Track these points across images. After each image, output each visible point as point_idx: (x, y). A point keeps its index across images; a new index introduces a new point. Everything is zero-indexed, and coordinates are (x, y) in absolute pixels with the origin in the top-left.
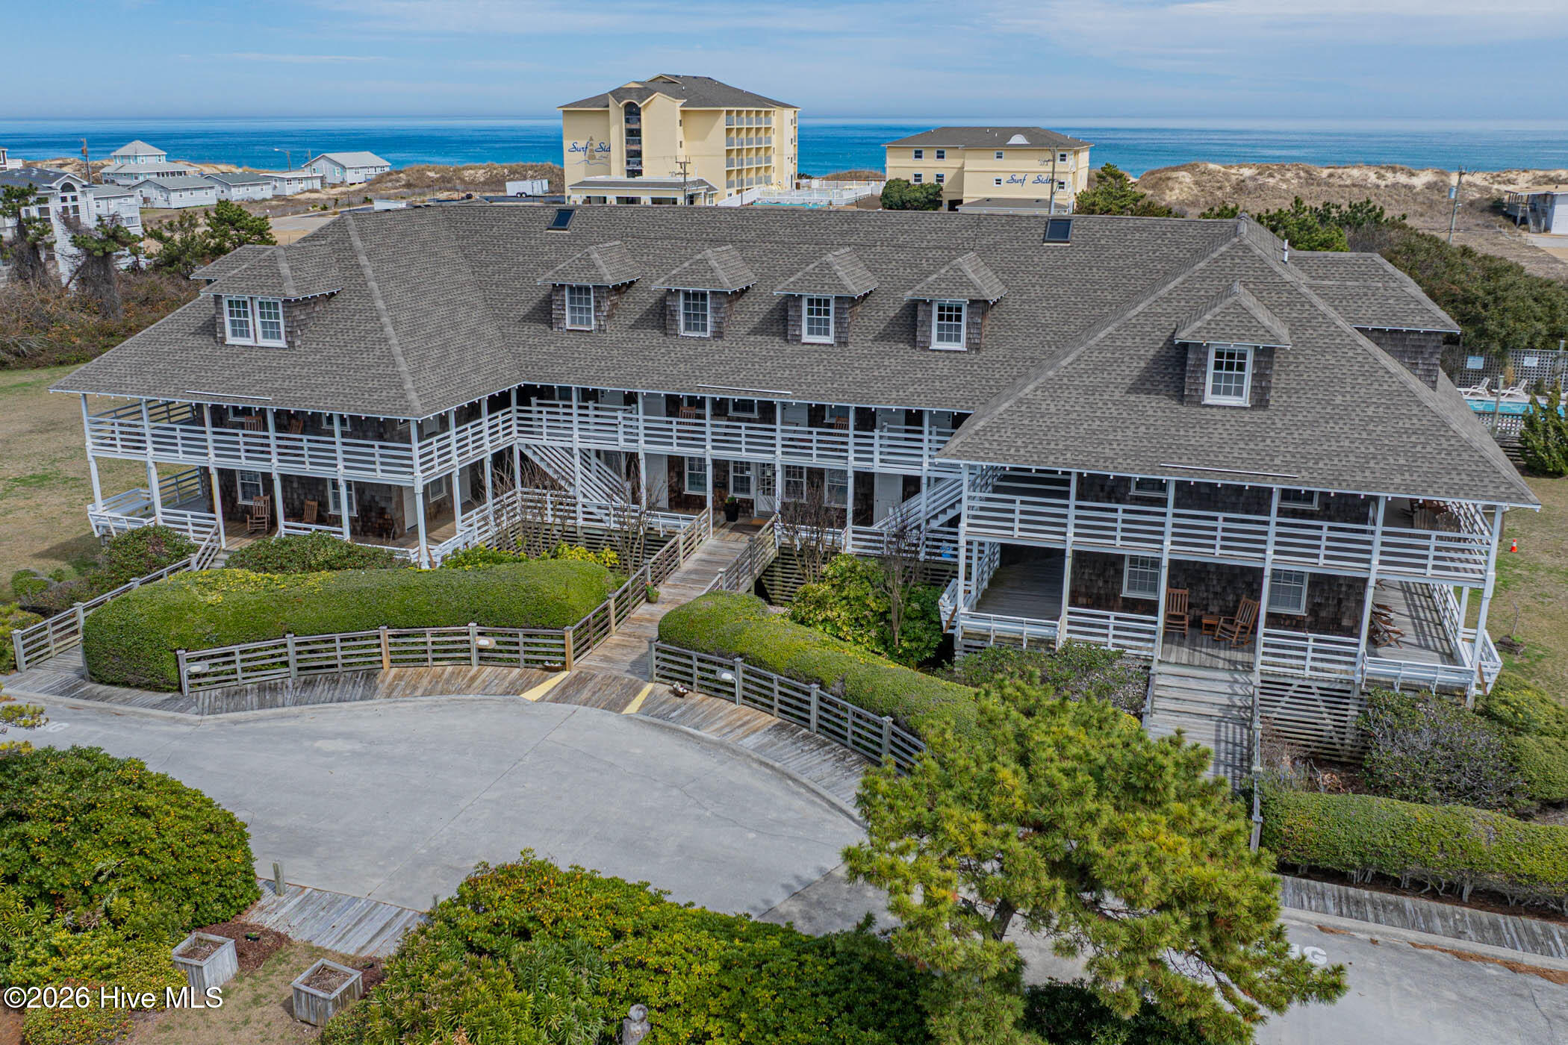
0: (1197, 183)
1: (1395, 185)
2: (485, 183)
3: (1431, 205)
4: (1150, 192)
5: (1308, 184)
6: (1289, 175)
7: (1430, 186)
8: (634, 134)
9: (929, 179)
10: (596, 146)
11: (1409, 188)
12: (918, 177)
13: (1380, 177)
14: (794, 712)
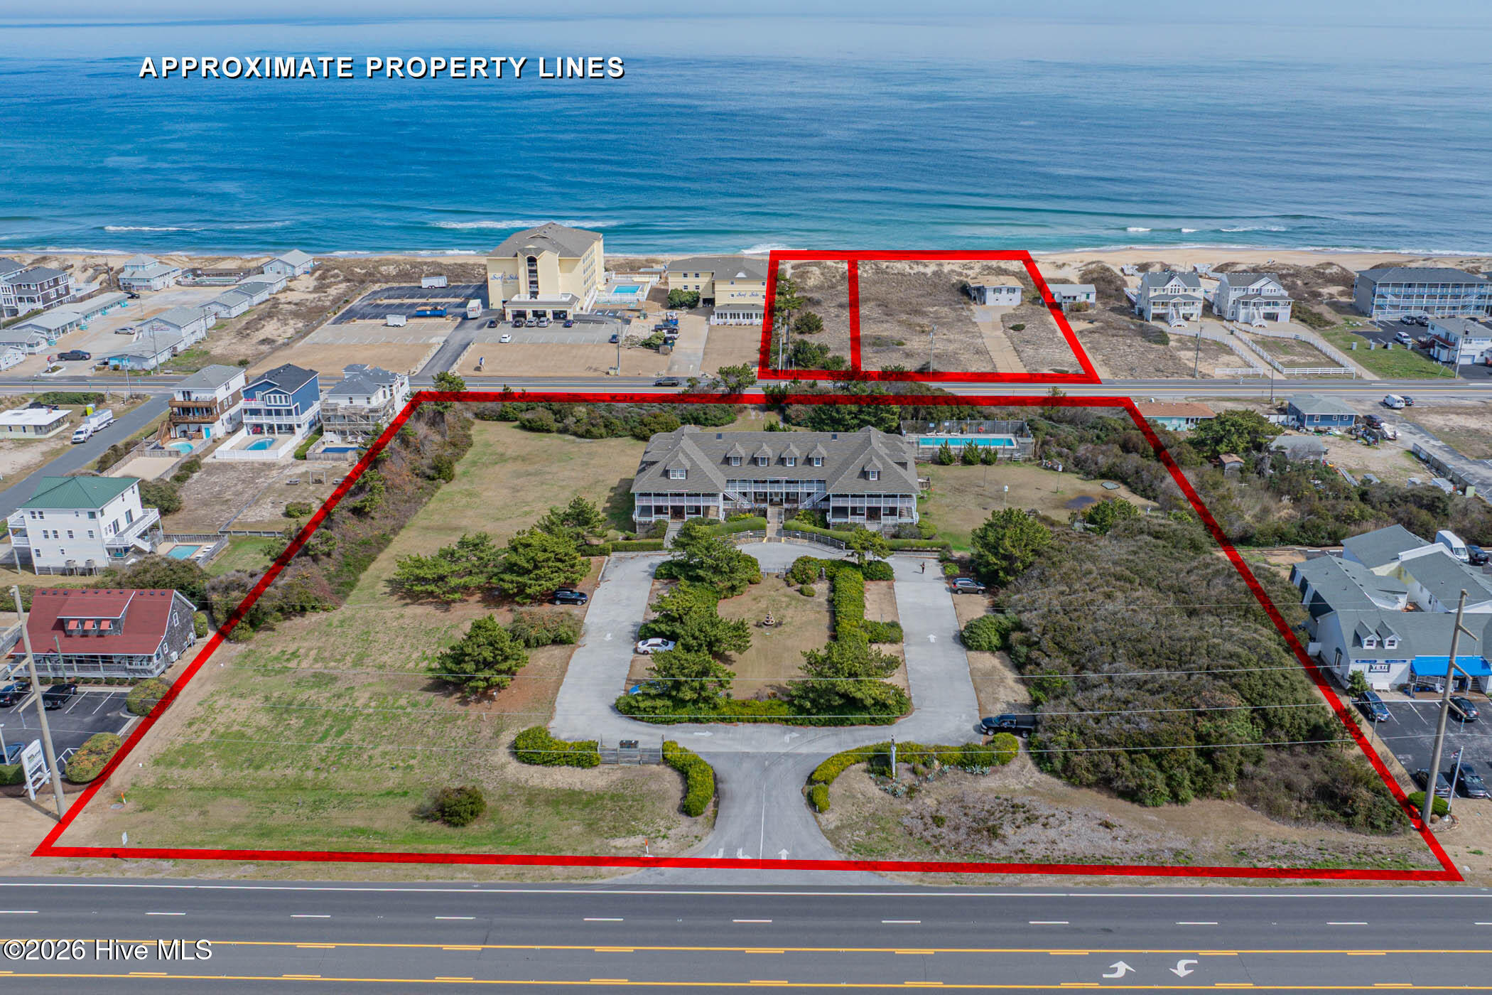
0: (822, 274)
1: (918, 273)
2: (397, 275)
3: (935, 286)
4: (799, 280)
5: (878, 273)
6: (867, 268)
7: (935, 273)
8: (533, 272)
9: (691, 289)
10: (508, 276)
11: (924, 274)
12: (686, 287)
13: (911, 268)
14: (811, 539)
